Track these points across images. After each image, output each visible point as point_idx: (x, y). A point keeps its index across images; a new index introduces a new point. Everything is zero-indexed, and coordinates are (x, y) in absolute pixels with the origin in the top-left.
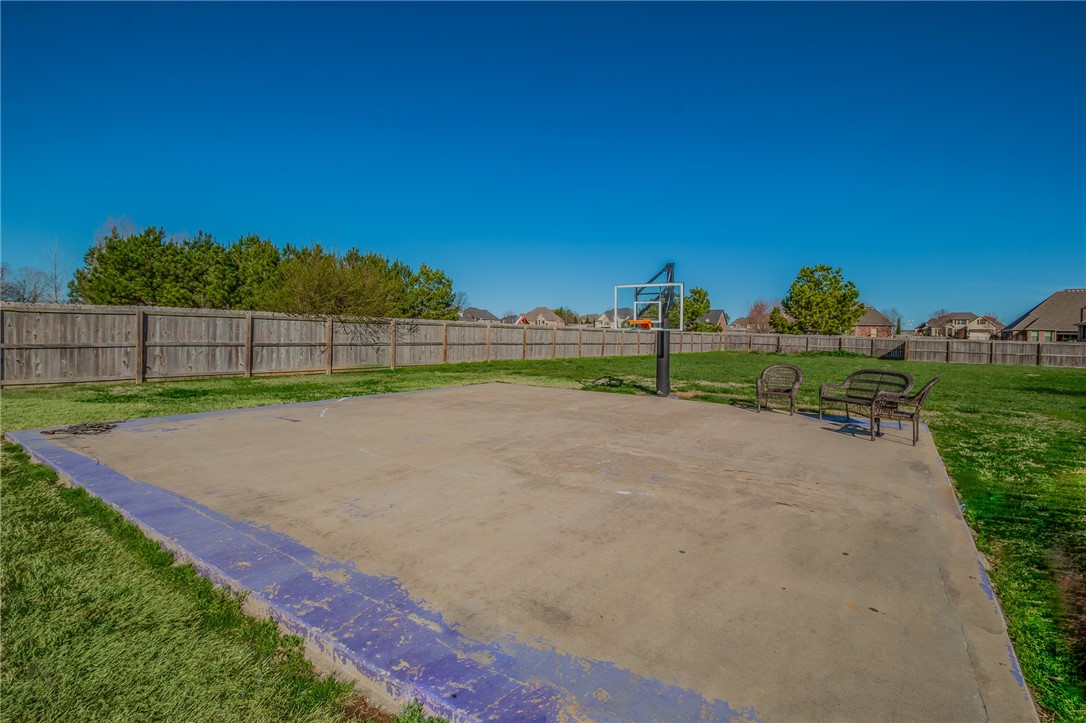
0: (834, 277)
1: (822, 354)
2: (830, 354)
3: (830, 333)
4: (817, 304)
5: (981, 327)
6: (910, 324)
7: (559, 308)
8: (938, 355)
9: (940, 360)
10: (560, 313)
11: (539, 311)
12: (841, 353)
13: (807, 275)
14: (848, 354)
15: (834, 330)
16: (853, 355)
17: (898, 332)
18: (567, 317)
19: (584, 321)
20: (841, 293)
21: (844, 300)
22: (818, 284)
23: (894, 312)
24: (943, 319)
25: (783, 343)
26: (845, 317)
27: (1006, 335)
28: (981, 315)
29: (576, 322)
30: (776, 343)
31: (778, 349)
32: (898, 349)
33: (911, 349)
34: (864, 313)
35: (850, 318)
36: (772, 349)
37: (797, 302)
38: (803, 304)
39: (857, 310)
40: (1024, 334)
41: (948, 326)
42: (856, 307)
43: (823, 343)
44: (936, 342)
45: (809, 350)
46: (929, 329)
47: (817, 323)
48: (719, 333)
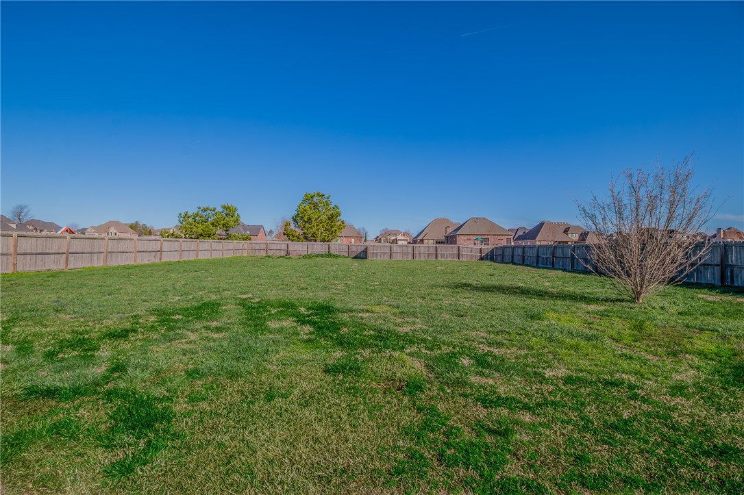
0: (326, 201)
1: (317, 256)
2: (322, 256)
3: (324, 240)
4: (315, 220)
5: (403, 238)
6: (371, 236)
7: (134, 222)
8: (386, 255)
9: (387, 258)
10: (134, 227)
11: (110, 224)
12: (329, 255)
13: (308, 199)
14: (334, 256)
15: (326, 239)
16: (337, 256)
17: (365, 241)
18: (141, 230)
19: (159, 233)
20: (330, 213)
21: (332, 217)
22: (316, 206)
23: (363, 229)
24: (387, 233)
25: (291, 248)
26: (333, 229)
27: (415, 242)
28: (403, 231)
29: (150, 233)
30: (286, 248)
31: (288, 253)
32: (363, 251)
33: (370, 251)
34: (344, 227)
35: (336, 230)
36: (283, 253)
37: (302, 218)
38: (306, 220)
39: (340, 225)
40: (422, 241)
41: (389, 238)
42: (339, 223)
43: (319, 247)
44: (384, 246)
45: (309, 253)
46: (380, 239)
47: (315, 233)
48: (249, 242)
